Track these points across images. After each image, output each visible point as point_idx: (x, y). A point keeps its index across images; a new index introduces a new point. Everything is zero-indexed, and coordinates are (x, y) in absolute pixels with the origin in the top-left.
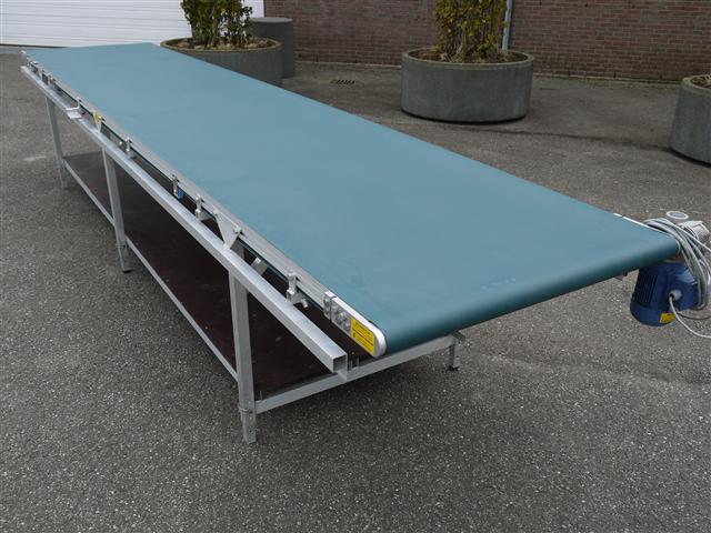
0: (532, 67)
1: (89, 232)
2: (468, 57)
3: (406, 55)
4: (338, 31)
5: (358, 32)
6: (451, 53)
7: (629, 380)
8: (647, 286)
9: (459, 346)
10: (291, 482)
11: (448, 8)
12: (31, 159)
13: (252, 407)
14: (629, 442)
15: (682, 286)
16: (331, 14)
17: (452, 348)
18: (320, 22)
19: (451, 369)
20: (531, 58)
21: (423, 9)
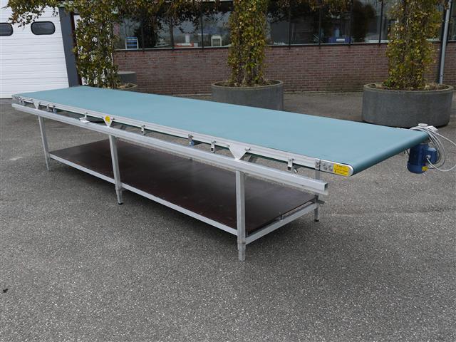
0: (283, 87)
1: (82, 189)
2: (249, 83)
3: (213, 85)
4: (161, 77)
5: (173, 77)
6: (240, 82)
7: (397, 215)
8: (415, 156)
9: (319, 208)
10: (273, 271)
11: (235, 59)
12: (15, 159)
13: (243, 240)
14: (409, 236)
15: (431, 153)
16: (155, 67)
17: (316, 211)
18: (149, 73)
19: (316, 221)
20: (282, 82)
21: (209, 62)
